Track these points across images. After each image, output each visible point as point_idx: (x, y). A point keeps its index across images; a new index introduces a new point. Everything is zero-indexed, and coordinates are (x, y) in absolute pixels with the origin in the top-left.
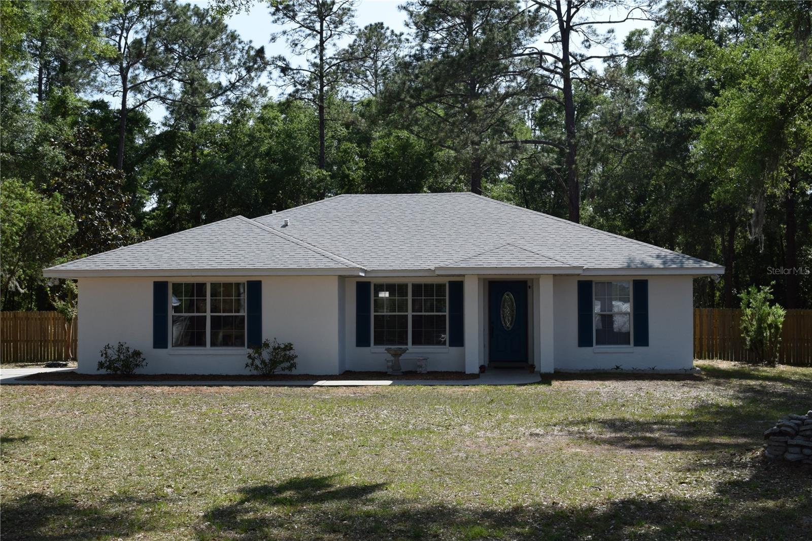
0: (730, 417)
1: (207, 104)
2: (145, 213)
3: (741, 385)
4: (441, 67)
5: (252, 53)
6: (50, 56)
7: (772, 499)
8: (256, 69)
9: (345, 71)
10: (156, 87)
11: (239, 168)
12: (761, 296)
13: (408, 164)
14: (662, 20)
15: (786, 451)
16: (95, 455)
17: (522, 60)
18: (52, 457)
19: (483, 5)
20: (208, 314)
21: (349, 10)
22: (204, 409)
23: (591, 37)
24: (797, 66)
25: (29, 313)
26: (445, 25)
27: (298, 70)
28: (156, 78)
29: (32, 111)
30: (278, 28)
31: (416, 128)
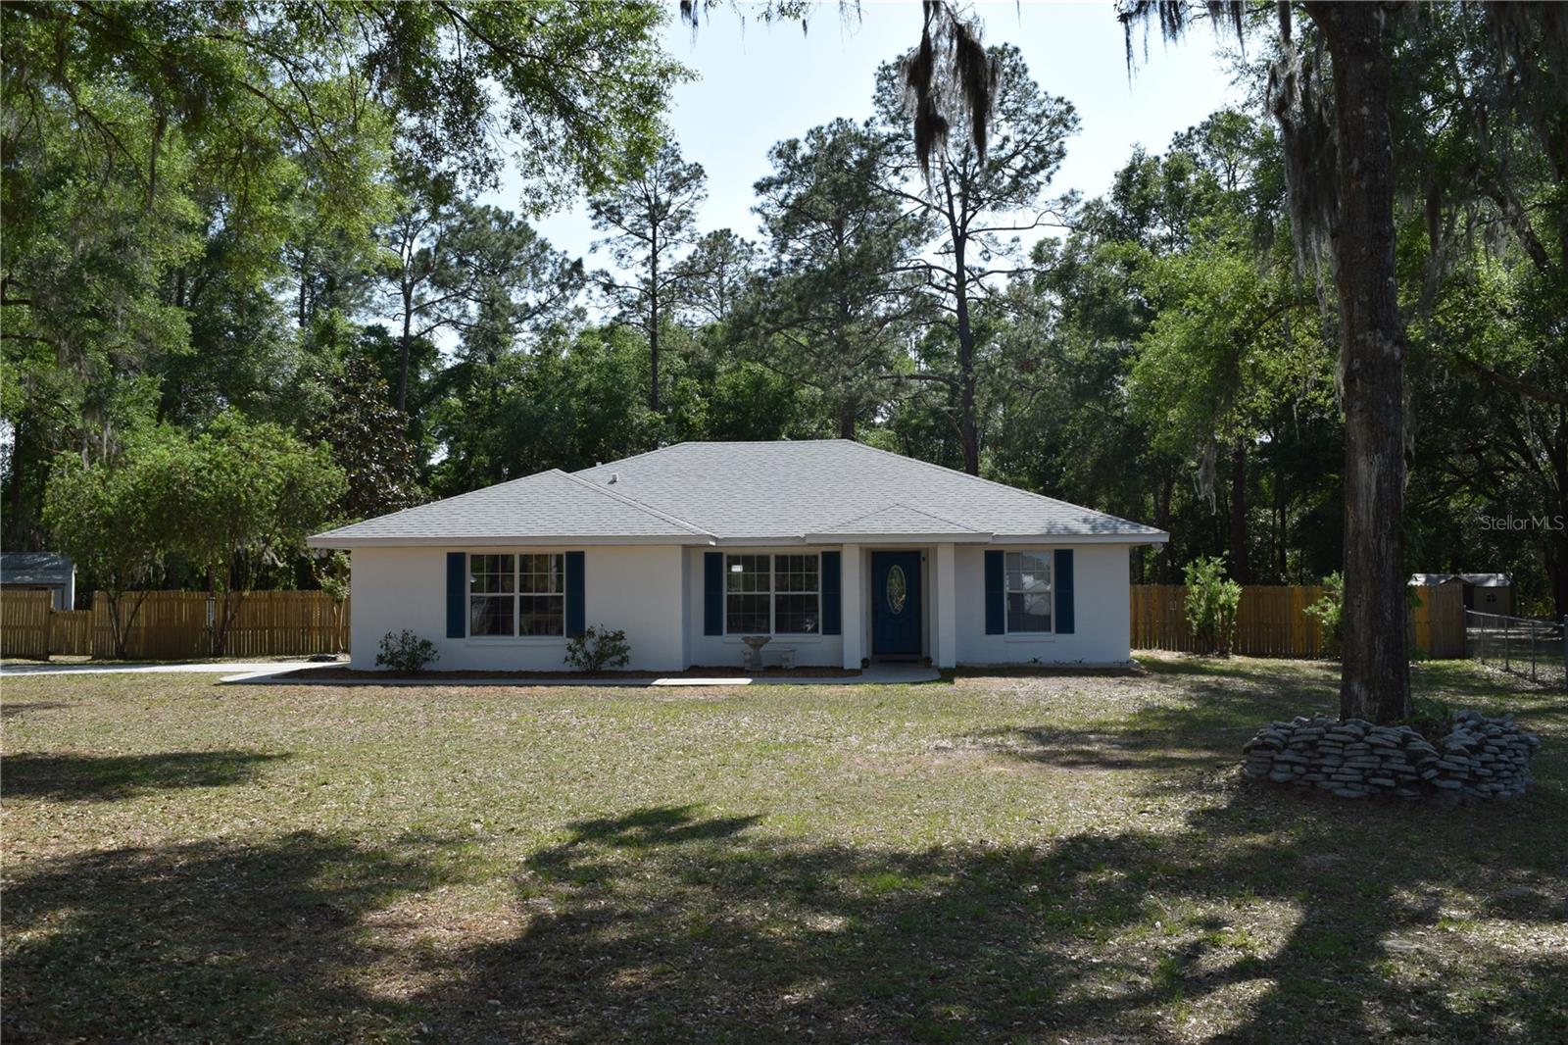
0: (1184, 723)
1: (510, 330)
2: (432, 467)
3: (1192, 682)
4: (805, 284)
5: (567, 266)
6: (314, 270)
7: (1261, 832)
8: (572, 286)
9: (683, 289)
10: (447, 309)
11: (551, 410)
12: (1210, 569)
13: (762, 405)
14: (1079, 227)
15: (1271, 769)
16: (378, 778)
17: (904, 275)
18: (322, 780)
19: (857, 207)
20: (517, 595)
21: (689, 212)
22: (514, 716)
23: (991, 247)
24: (1253, 283)
25: (289, 592)
26: (809, 232)
27: (625, 288)
28: (447, 297)
29: (292, 339)
30: (600, 235)
31: (771, 361)
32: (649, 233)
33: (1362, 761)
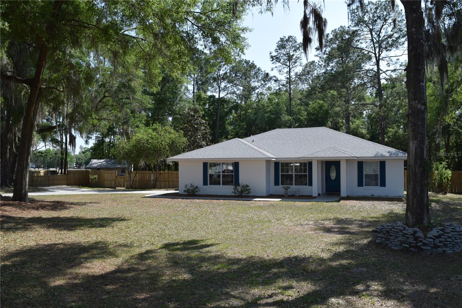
1: (251, 94)
5: (265, 75)
8: (267, 81)
10: (233, 89)
12: (442, 166)
20: (221, 174)
21: (299, 57)
23: (390, 62)
27: (281, 80)
28: (232, 86)
30: (274, 65)
31: (326, 100)
32: (288, 64)
33: (400, 238)
